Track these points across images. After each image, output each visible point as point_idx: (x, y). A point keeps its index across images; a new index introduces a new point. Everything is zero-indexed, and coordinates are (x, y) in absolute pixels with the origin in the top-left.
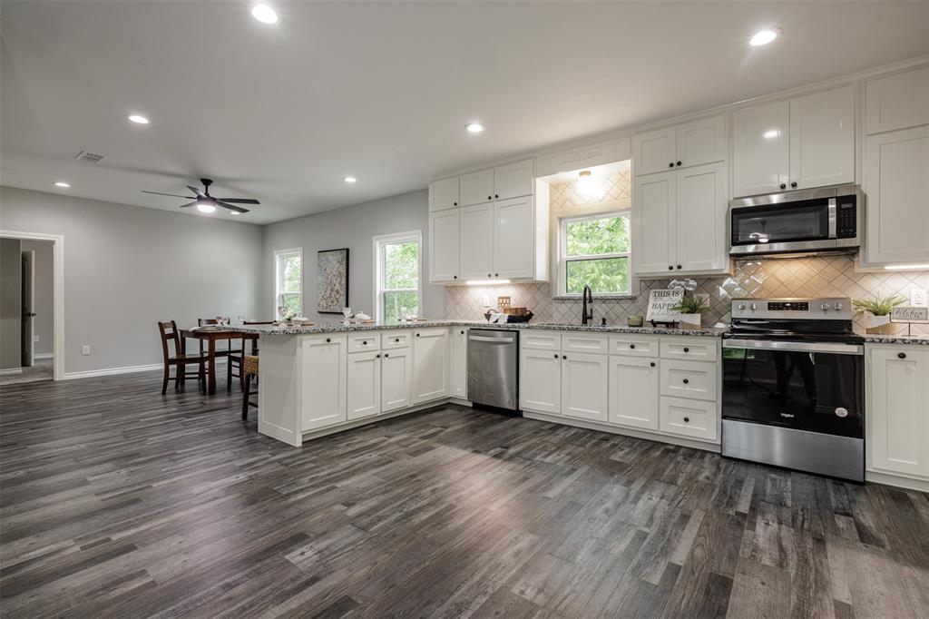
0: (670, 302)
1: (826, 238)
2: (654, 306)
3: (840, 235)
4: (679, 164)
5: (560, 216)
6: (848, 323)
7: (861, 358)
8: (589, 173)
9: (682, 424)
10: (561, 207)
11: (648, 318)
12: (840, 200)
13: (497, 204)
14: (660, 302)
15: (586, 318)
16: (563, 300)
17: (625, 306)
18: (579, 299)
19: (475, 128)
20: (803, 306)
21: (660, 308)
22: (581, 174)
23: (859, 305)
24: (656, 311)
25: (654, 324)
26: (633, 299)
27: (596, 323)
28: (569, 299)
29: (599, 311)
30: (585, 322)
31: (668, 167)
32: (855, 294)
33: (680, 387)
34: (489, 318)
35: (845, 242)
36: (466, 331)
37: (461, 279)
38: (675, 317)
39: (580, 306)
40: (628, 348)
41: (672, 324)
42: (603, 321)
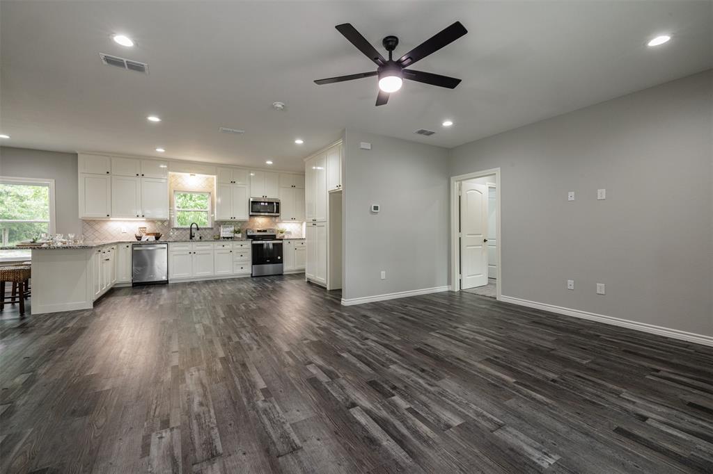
0: (229, 230)
1: (273, 213)
2: (223, 231)
3: (277, 212)
4: (234, 182)
6: (275, 236)
7: (282, 244)
8: (194, 175)
9: (241, 270)
10: (176, 186)
11: (221, 236)
12: (277, 203)
13: (143, 179)
14: (225, 230)
15: (192, 237)
16: (177, 229)
18: (187, 229)
20: (265, 231)
21: (225, 232)
22: (191, 175)
23: (278, 231)
25: (224, 238)
26: (212, 229)
27: (197, 238)
28: (182, 228)
29: (196, 233)
30: (191, 238)
31: (230, 183)
32: (276, 228)
33: (239, 258)
34: (139, 238)
35: (277, 214)
36: (130, 245)
37: (111, 217)
38: (232, 235)
39: (189, 231)
40: (221, 247)
41: (231, 238)
42: (200, 238)
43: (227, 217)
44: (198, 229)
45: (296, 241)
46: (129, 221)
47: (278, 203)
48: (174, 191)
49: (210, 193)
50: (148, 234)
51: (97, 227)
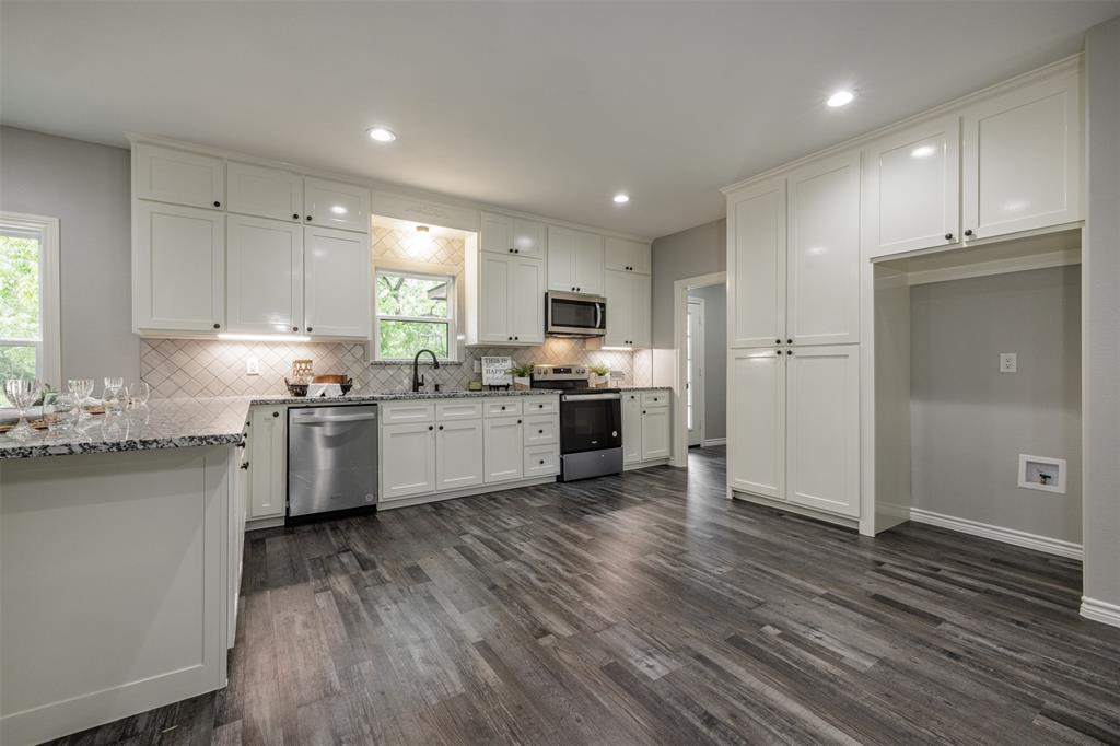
0: (500, 368)
1: (594, 327)
2: (489, 371)
3: (600, 328)
4: (516, 251)
5: (379, 265)
6: (587, 382)
7: (618, 401)
8: (427, 229)
9: (539, 467)
10: (381, 255)
11: (487, 382)
12: (600, 305)
13: (310, 228)
14: (495, 367)
15: (417, 385)
16: (383, 365)
17: (452, 372)
18: (405, 364)
19: (381, 135)
21: (496, 372)
22: (419, 228)
24: (490, 376)
25: (493, 387)
26: (459, 365)
27: (428, 389)
29: (428, 376)
30: (415, 389)
31: (507, 252)
32: (590, 363)
33: (536, 437)
34: (300, 390)
35: (600, 332)
36: (282, 410)
37: (226, 330)
38: (508, 380)
39: (408, 371)
40: (499, 411)
41: (507, 387)
42: (437, 387)
43: (500, 338)
44: (436, 365)
45: (645, 395)
46: (265, 343)
47: (603, 306)
48: (377, 268)
49: (454, 278)
50: (321, 379)
51: (181, 359)
